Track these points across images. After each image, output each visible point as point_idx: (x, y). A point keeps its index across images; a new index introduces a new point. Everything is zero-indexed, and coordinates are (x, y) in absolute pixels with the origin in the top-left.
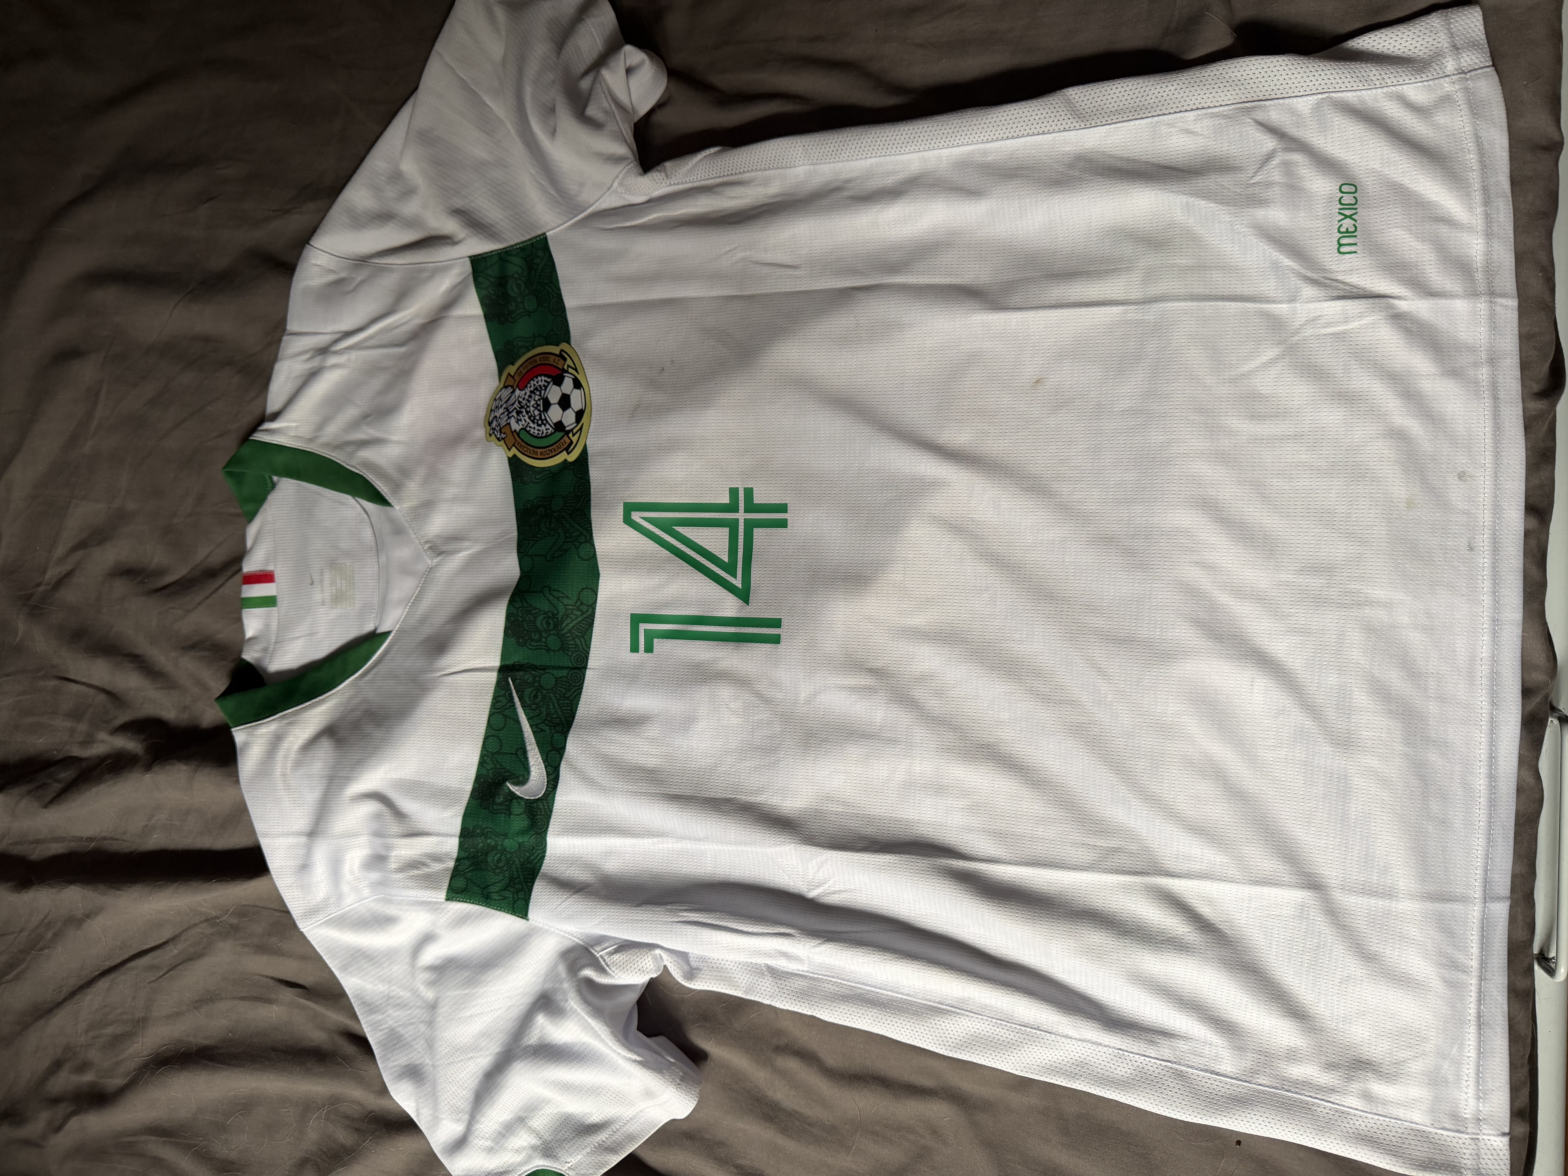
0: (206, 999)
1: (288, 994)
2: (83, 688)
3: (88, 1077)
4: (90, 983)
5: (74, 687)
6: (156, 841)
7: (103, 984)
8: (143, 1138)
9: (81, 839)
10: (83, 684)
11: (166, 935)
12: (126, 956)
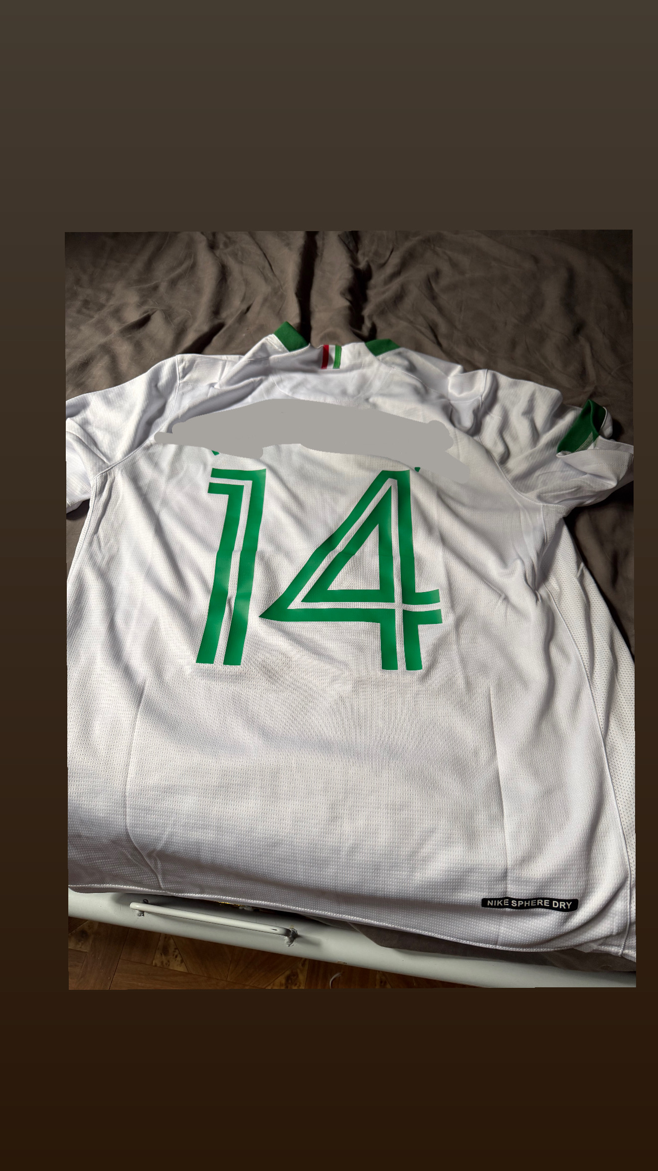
0: (247, 283)
1: (244, 307)
2: (388, 256)
3: (221, 246)
4: (261, 249)
5: (388, 253)
6: (318, 273)
7: (259, 252)
8: (192, 260)
9: (323, 250)
10: (390, 256)
11: (277, 273)
12: (270, 261)
